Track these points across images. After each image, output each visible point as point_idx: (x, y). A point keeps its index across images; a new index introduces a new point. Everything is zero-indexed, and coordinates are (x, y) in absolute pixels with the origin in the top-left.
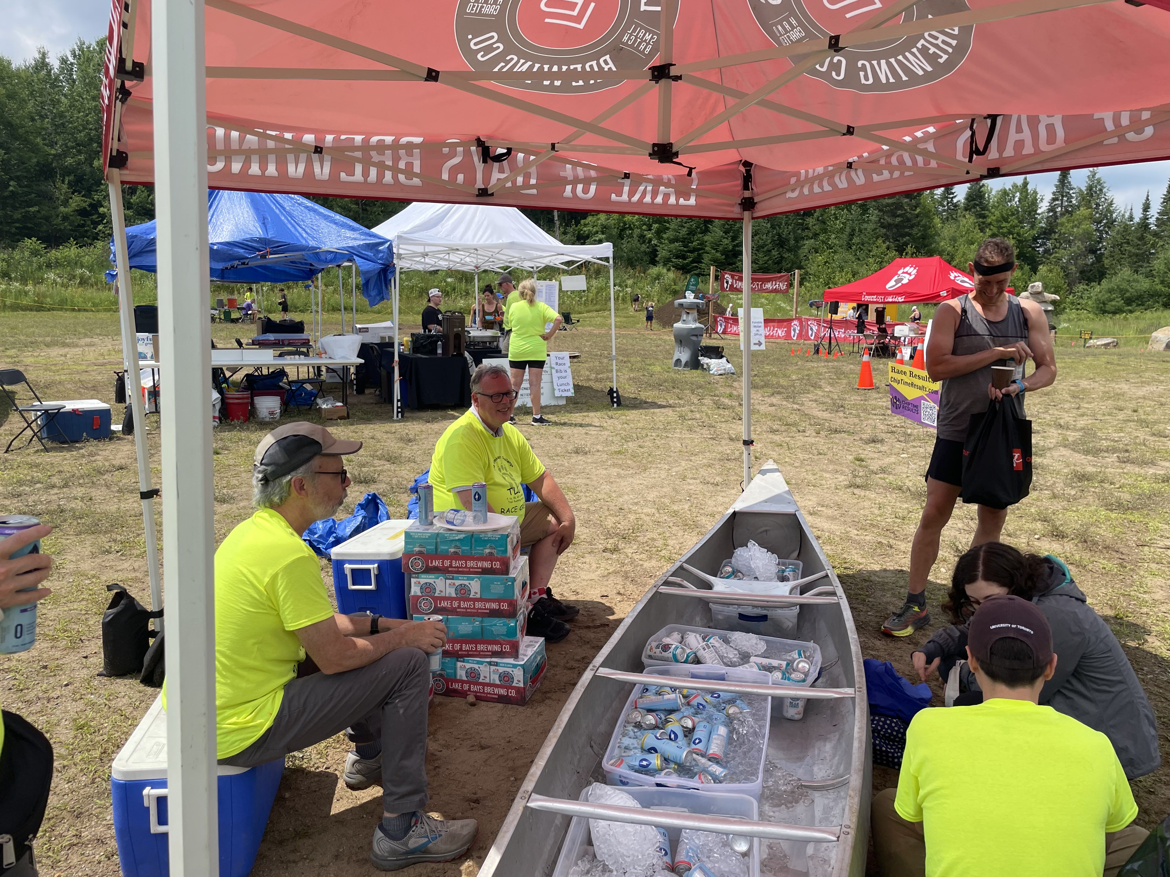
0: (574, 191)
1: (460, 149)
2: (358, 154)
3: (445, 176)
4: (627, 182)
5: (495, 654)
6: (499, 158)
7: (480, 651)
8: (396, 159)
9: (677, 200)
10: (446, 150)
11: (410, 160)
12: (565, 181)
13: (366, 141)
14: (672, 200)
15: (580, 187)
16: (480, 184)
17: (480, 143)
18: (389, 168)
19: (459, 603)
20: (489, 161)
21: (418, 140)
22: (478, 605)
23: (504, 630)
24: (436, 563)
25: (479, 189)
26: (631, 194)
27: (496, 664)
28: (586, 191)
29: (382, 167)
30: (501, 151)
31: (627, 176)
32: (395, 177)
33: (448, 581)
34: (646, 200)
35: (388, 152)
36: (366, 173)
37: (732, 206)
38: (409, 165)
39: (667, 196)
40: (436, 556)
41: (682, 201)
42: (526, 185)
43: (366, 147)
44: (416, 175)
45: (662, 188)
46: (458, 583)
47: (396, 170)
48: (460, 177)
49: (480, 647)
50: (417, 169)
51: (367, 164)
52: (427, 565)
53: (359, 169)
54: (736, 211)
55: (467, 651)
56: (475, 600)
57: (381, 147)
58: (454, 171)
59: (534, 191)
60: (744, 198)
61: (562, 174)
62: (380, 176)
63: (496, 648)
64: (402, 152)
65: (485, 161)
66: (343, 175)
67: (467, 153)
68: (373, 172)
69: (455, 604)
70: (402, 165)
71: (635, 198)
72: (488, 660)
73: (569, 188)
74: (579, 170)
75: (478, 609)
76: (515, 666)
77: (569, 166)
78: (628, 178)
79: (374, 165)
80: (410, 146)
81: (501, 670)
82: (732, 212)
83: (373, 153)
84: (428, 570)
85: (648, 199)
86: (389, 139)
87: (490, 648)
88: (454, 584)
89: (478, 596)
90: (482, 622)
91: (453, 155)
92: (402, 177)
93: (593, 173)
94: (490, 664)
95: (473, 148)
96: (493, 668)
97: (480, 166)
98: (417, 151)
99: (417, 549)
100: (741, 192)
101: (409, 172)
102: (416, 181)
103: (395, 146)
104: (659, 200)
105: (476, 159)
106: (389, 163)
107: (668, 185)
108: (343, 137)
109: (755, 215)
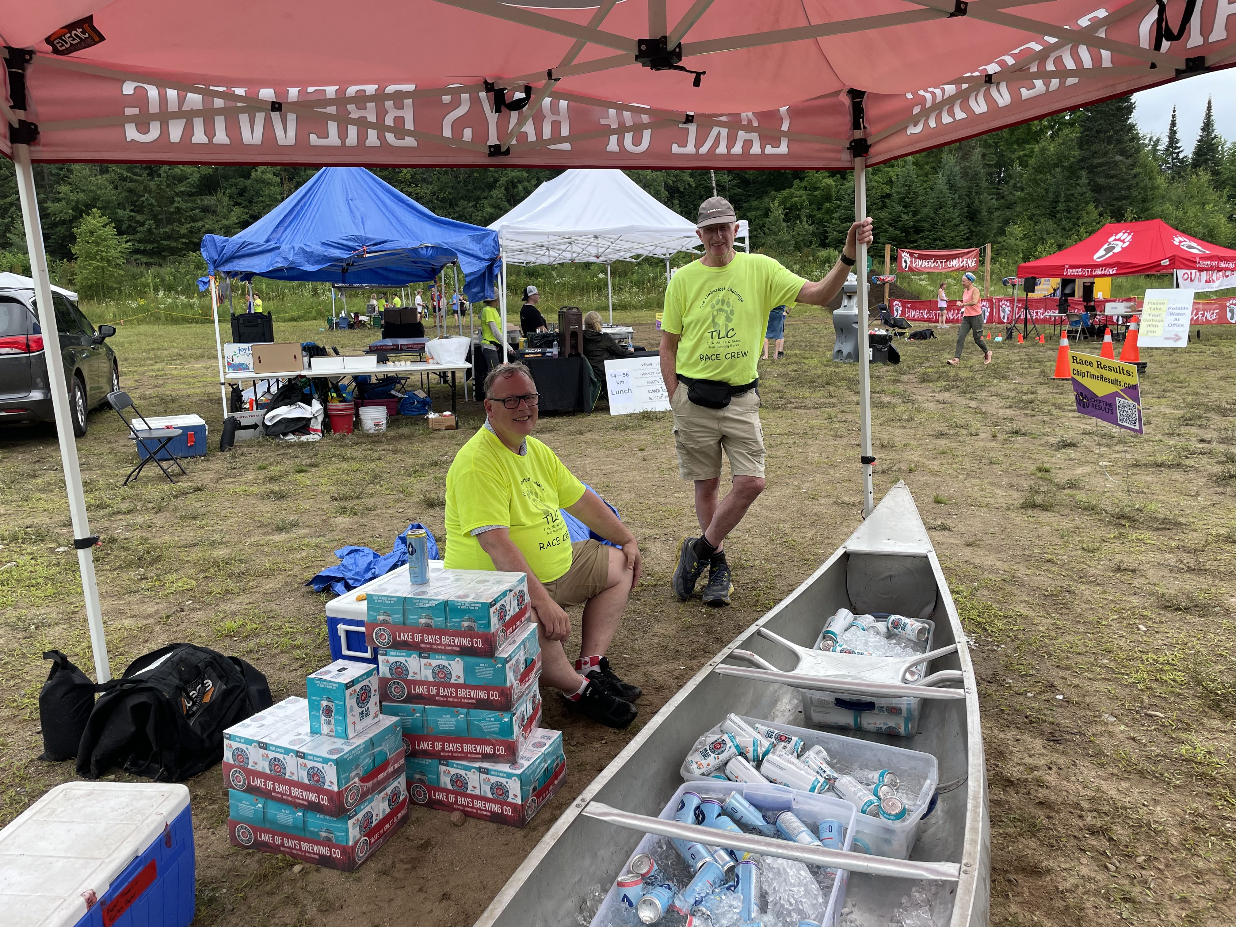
0: (620, 143)
1: (465, 97)
2: (332, 110)
3: (447, 133)
4: (692, 128)
5: (486, 757)
6: (518, 105)
7: (467, 753)
8: (381, 113)
9: (763, 148)
10: (447, 99)
11: (399, 113)
12: (607, 131)
13: (341, 92)
14: (756, 149)
15: (629, 137)
16: (493, 140)
17: (489, 87)
18: (372, 126)
19: (438, 689)
20: (503, 108)
21: (411, 87)
22: (462, 693)
23: (496, 727)
24: (405, 637)
25: (490, 147)
26: (699, 144)
27: (487, 772)
28: (637, 142)
29: (363, 125)
30: (520, 95)
31: (689, 119)
32: (381, 137)
33: (423, 661)
34: (718, 151)
35: (371, 105)
36: (343, 134)
37: (839, 151)
38: (400, 120)
39: (748, 144)
40: (404, 626)
41: (769, 150)
42: (556, 138)
43: (341, 100)
44: (409, 133)
45: (741, 133)
46: (435, 663)
47: (381, 128)
48: (468, 134)
49: (467, 748)
50: (409, 125)
51: (343, 121)
52: (395, 639)
53: (333, 128)
54: (844, 158)
55: (451, 751)
56: (457, 686)
57: (361, 99)
58: (458, 125)
59: (566, 146)
60: (854, 141)
61: (603, 121)
62: (362, 136)
63: (488, 749)
64: (389, 104)
65: (498, 110)
66: (313, 137)
67: (475, 101)
68: (352, 131)
69: (433, 691)
70: (389, 121)
71: (704, 150)
72: (477, 765)
73: (614, 139)
74: (627, 114)
75: (462, 698)
76: (509, 776)
77: (612, 112)
78: (691, 121)
79: (353, 122)
80: (398, 97)
81: (494, 779)
82: (839, 160)
83: (351, 107)
84: (398, 645)
85: (722, 149)
86: (370, 89)
87: (479, 749)
88: (430, 665)
89: (461, 681)
90: (467, 715)
91: (456, 104)
92: (390, 137)
93: (645, 118)
94: (480, 770)
95: (483, 95)
96: (483, 776)
97: (492, 117)
98: (408, 102)
99: (381, 618)
100: (850, 134)
101: (399, 130)
102: (410, 142)
103: (380, 97)
104: (737, 149)
105: (487, 108)
106: (372, 118)
107: (749, 128)
108: (310, 89)
109: (869, 162)
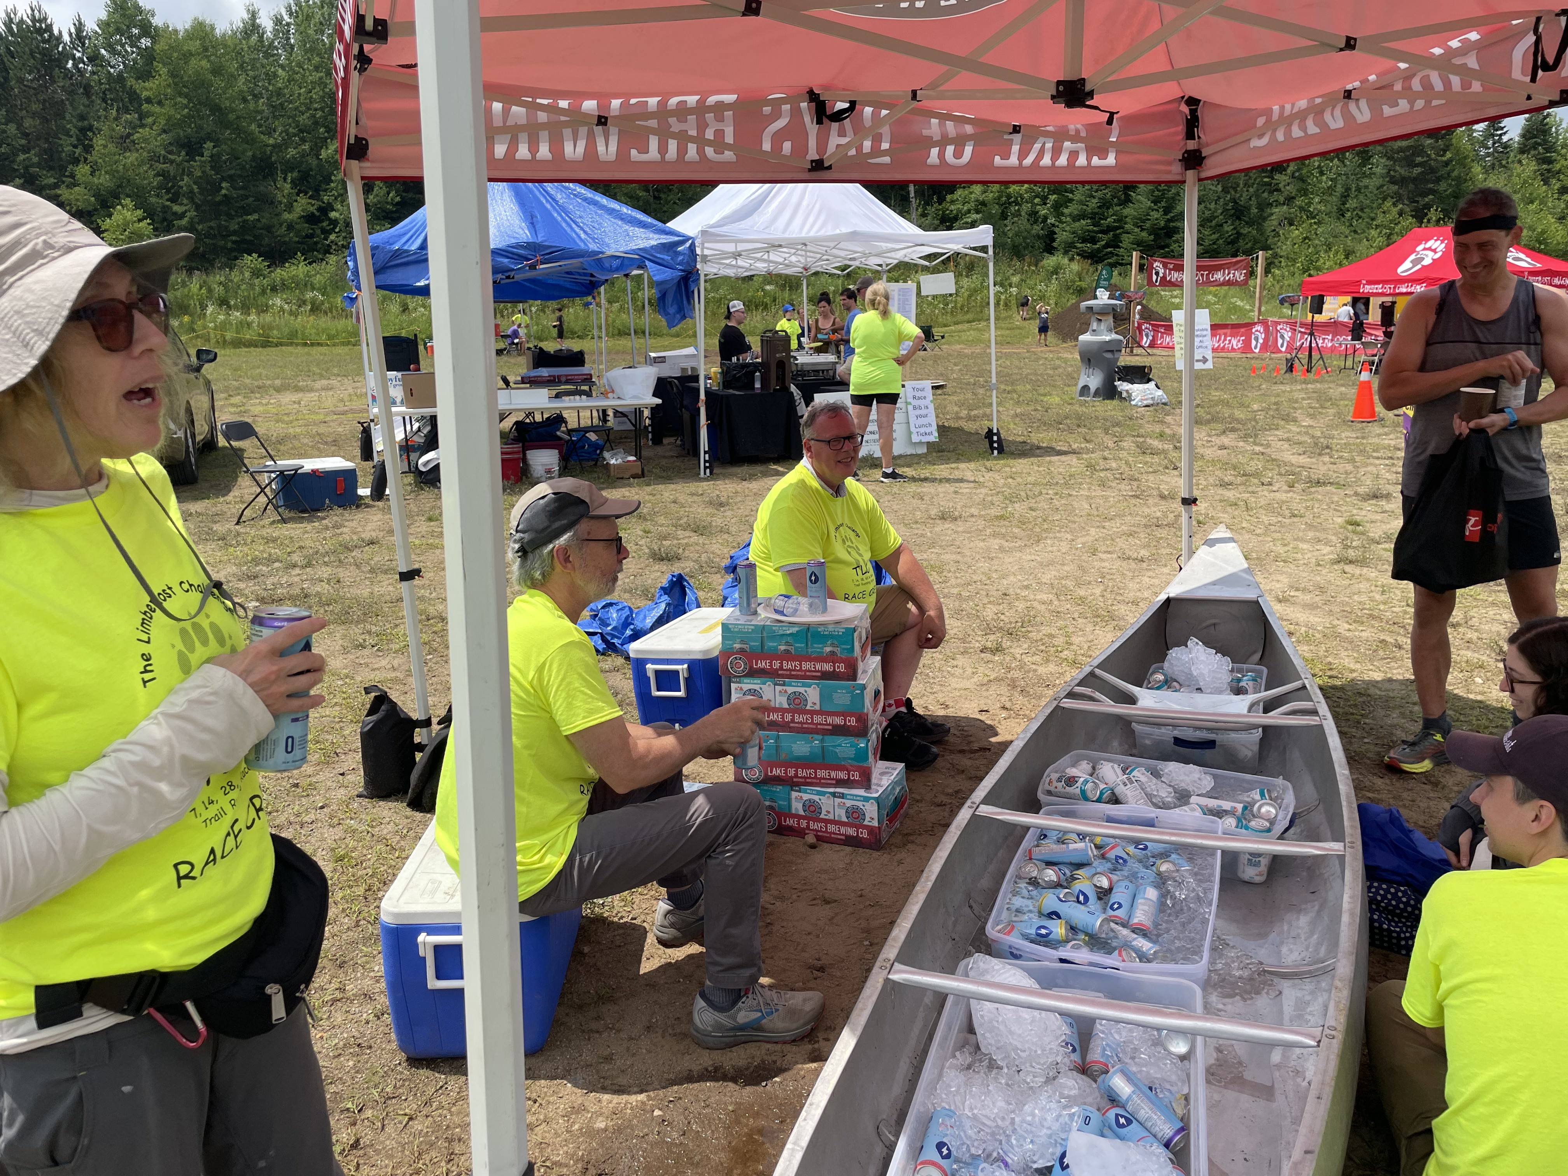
0: (942, 155)
1: (786, 107)
2: (653, 123)
3: (767, 146)
4: (1017, 138)
5: (840, 783)
6: (838, 117)
7: (821, 779)
8: (702, 126)
9: (1089, 159)
10: (767, 110)
11: (720, 126)
12: (929, 142)
13: (662, 104)
14: (1082, 161)
15: (950, 150)
16: (813, 155)
17: (813, 96)
18: (692, 139)
19: (793, 716)
20: (825, 120)
21: (731, 98)
22: (817, 719)
23: (851, 753)
24: (762, 664)
25: (812, 161)
26: (1022, 155)
27: (842, 796)
28: (958, 154)
29: (683, 139)
30: (841, 105)
31: (1016, 129)
32: (701, 152)
33: (778, 688)
34: (1042, 163)
35: (692, 118)
36: (663, 149)
37: (1169, 163)
38: (719, 133)
39: (1074, 155)
40: (762, 655)
41: (1095, 161)
42: (876, 151)
43: (663, 112)
44: (729, 147)
45: (1067, 144)
46: (790, 690)
47: (701, 142)
48: (787, 146)
49: (821, 773)
50: (729, 139)
51: (664, 135)
52: (751, 667)
53: (654, 143)
54: (1175, 171)
55: (804, 777)
56: (813, 713)
57: (682, 111)
58: (778, 138)
59: (887, 159)
60: (1187, 152)
61: (925, 132)
62: (682, 150)
63: (842, 775)
64: (709, 116)
65: (819, 122)
66: (634, 152)
67: (796, 112)
68: (673, 145)
69: (788, 717)
70: (709, 134)
71: (1028, 161)
72: (832, 790)
73: (935, 151)
74: (950, 125)
75: (817, 724)
76: (867, 799)
77: (934, 121)
78: (1019, 132)
79: (674, 136)
80: (720, 107)
81: (849, 803)
82: (1170, 172)
83: (672, 120)
84: (753, 673)
85: (1046, 161)
86: (692, 100)
87: (833, 774)
88: (786, 692)
89: (817, 707)
90: (822, 741)
91: (776, 115)
92: (709, 151)
93: (969, 129)
94: (834, 795)
95: (804, 105)
96: (838, 800)
97: (812, 128)
98: (729, 114)
99: (737, 646)
100: (1182, 143)
101: (719, 143)
102: (729, 155)
103: (701, 109)
104: (1063, 161)
105: (807, 119)
106: (693, 133)
107: (1075, 138)
108: (633, 101)
109: (1204, 175)
